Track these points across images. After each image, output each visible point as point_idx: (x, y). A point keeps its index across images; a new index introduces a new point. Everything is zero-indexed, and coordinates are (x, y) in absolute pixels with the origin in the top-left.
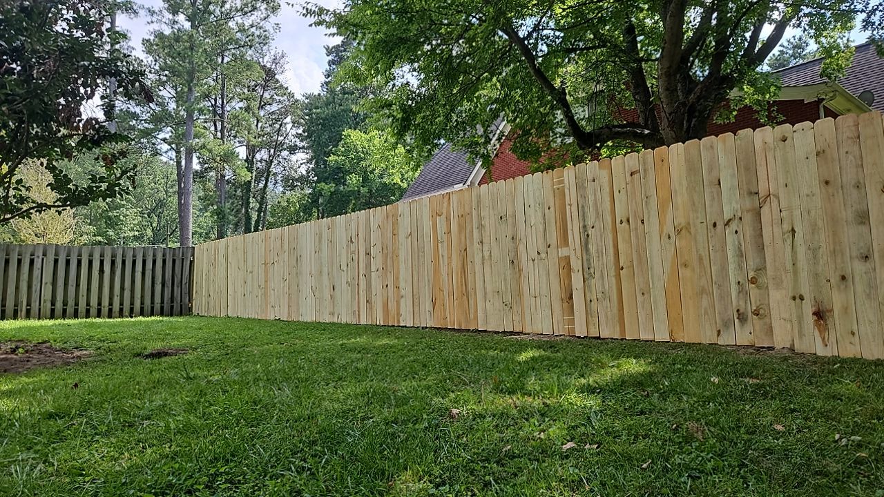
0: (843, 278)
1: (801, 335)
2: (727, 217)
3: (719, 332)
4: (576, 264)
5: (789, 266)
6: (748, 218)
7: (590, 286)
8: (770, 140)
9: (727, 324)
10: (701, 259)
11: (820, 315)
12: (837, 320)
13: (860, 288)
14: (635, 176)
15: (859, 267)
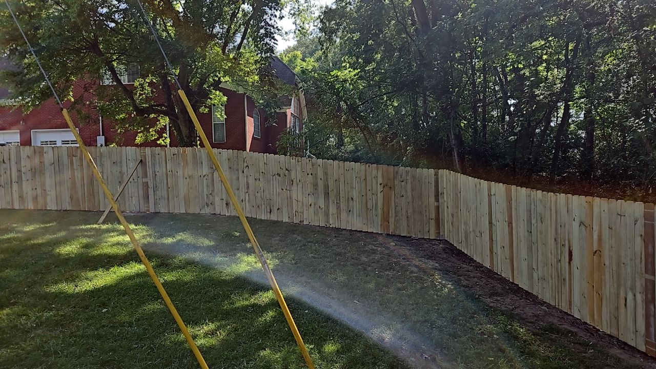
1: (222, 209)
2: (204, 174)
3: (200, 209)
4: (151, 185)
5: (220, 190)
6: (210, 175)
7: (156, 194)
8: (216, 153)
9: (203, 207)
10: (196, 186)
11: (227, 204)
12: (231, 206)
14: (175, 156)
15: (236, 192)
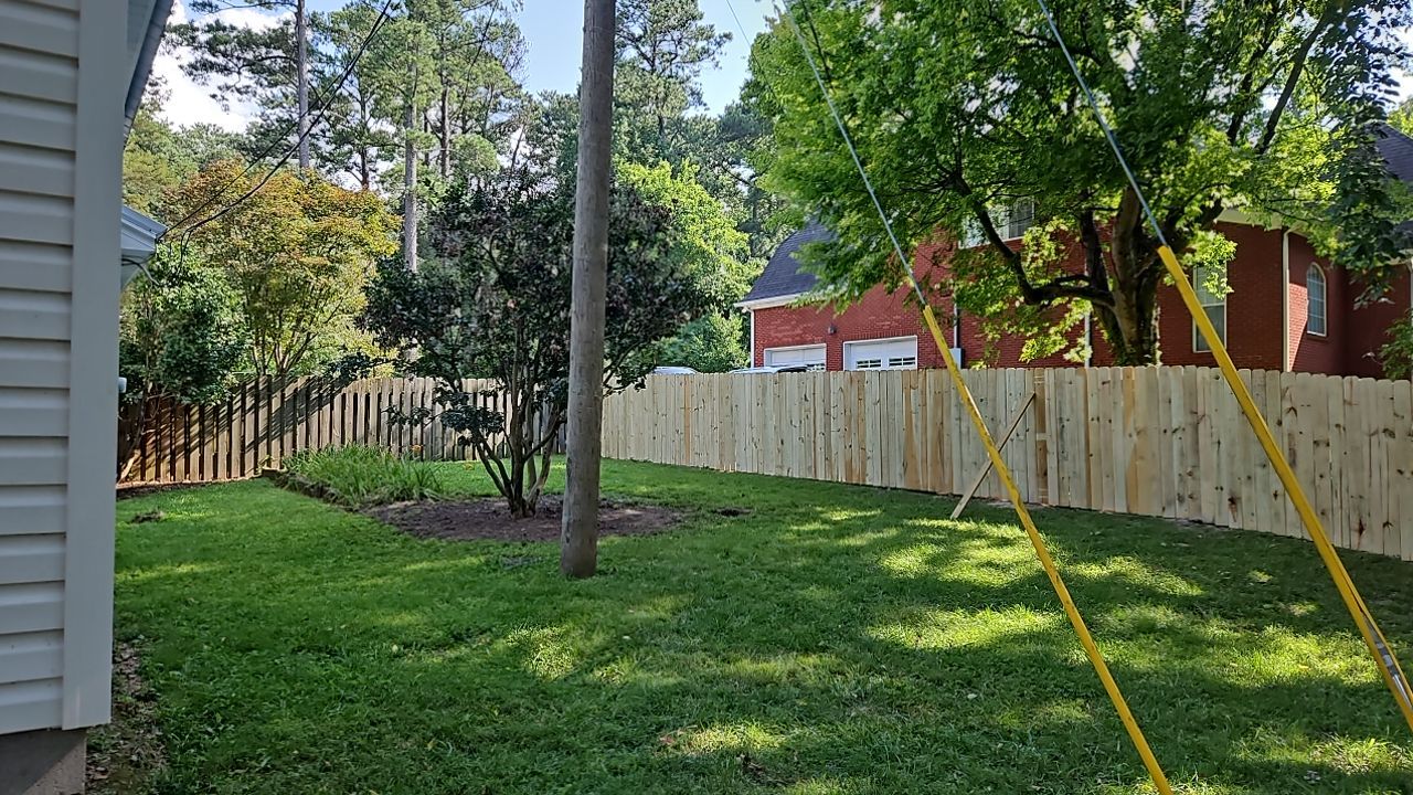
0: (1249, 478)
1: (1220, 513)
2: (1175, 426)
3: (1164, 509)
4: (1052, 447)
5: (1215, 466)
6: (1189, 430)
7: (1063, 467)
8: (1207, 376)
9: (1170, 503)
11: (1233, 501)
12: (1244, 504)
13: (1259, 486)
14: (1106, 385)
15: (1259, 471)
